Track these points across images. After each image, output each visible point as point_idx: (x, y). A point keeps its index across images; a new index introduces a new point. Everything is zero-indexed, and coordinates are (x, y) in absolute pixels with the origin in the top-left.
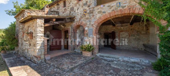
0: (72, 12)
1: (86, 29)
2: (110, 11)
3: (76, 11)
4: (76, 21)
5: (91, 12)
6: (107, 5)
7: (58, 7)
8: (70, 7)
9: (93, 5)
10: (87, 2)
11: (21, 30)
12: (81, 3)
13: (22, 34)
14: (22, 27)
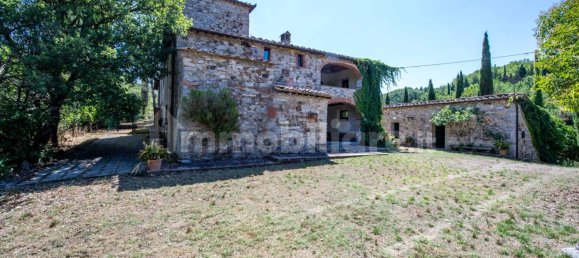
0: (285, 78)
2: (336, 96)
3: (295, 80)
8: (281, 68)
9: (318, 82)
10: (312, 74)
11: (249, 101)
12: (303, 70)
13: (257, 109)
14: (259, 96)
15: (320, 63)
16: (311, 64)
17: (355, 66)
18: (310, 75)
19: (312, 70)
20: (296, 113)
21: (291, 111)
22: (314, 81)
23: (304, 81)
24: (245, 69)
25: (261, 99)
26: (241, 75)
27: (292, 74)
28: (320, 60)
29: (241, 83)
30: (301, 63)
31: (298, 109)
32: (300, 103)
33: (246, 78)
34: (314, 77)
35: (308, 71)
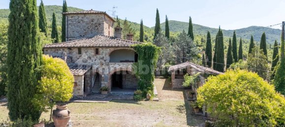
0: (89, 61)
1: (103, 76)
2: (119, 68)
3: (94, 61)
4: (93, 68)
5: (107, 65)
6: (117, 64)
8: (87, 56)
9: (108, 61)
10: (103, 57)
12: (98, 56)
15: (108, 51)
16: (103, 53)
17: (132, 49)
18: (102, 58)
19: (104, 55)
22: (105, 61)
23: (99, 61)
27: (92, 58)
28: (108, 50)
30: (97, 52)
34: (105, 59)
35: (101, 56)
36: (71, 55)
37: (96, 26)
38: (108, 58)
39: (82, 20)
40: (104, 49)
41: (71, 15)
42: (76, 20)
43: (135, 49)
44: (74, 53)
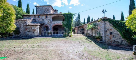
0: (43, 21)
1: (49, 27)
2: (56, 23)
3: (45, 21)
4: (45, 24)
5: (51, 23)
6: (55, 22)
7: (35, 17)
8: (42, 19)
10: (49, 19)
11: (22, 27)
12: (47, 19)
13: (24, 29)
14: (24, 26)
17: (62, 15)
20: (31, 29)
21: (30, 29)
22: (50, 21)
23: (47, 21)
24: (22, 22)
25: (24, 27)
26: (21, 23)
27: (44, 20)
28: (52, 16)
29: (21, 25)
30: (46, 17)
31: (31, 28)
32: (32, 27)
33: (22, 24)
34: (50, 20)
35: (48, 19)
36: (35, 19)
37: (48, 11)
38: (51, 20)
39: (42, 9)
40: (50, 16)
41: (38, 7)
42: (40, 8)
43: (63, 15)
44: (37, 18)
